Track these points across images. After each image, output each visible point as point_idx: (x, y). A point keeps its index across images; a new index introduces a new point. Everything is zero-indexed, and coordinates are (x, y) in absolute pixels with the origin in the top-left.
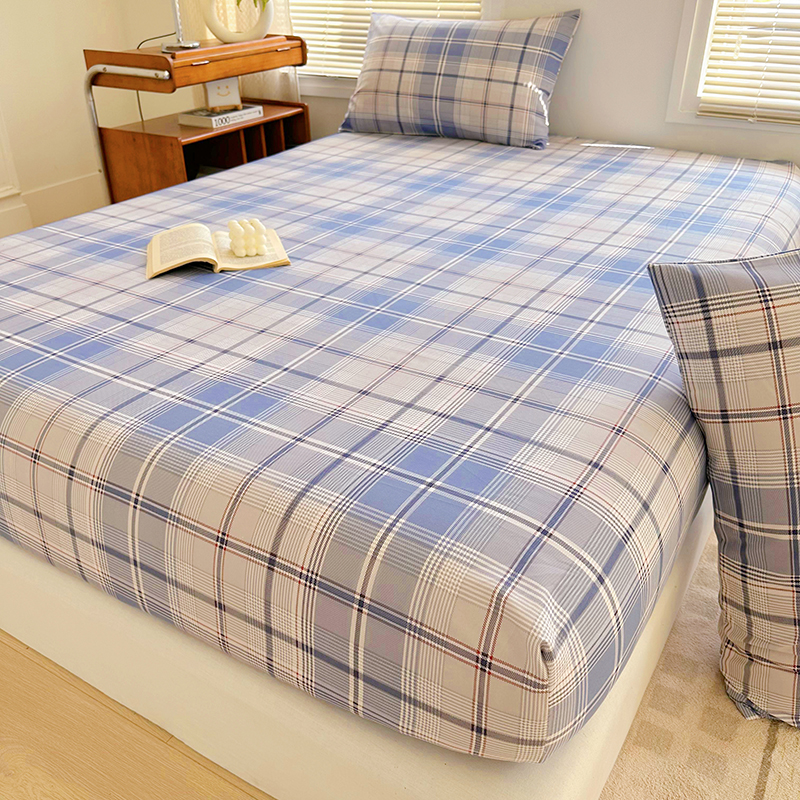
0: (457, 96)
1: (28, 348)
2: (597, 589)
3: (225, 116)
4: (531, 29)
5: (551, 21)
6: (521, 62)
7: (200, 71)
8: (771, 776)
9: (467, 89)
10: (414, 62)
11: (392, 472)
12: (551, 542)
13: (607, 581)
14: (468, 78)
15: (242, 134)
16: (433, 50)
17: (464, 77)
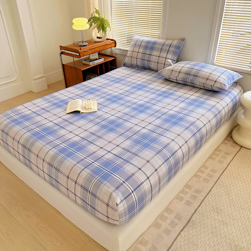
0: (151, 60)
1: (38, 131)
2: (131, 194)
3: (94, 62)
4: (171, 43)
5: (177, 41)
6: (168, 52)
7: (87, 52)
8: (180, 236)
9: (154, 59)
10: (141, 50)
11: (101, 167)
12: (125, 184)
13: (134, 192)
14: (154, 56)
15: (98, 66)
16: (146, 47)
17: (153, 55)
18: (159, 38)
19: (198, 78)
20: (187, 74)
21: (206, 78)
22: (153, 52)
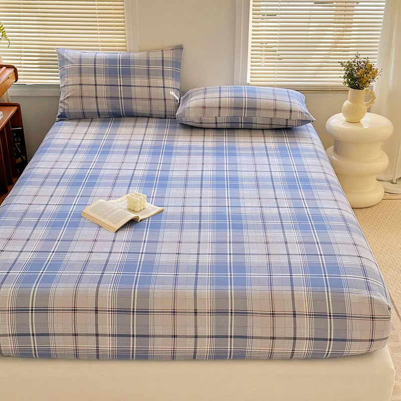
4: (163, 57)
6: (163, 76)
10: (102, 79)
12: (370, 281)
14: (137, 86)
16: (112, 72)
18: (126, 50)
19: (257, 112)
20: (235, 108)
21: (272, 108)
22: (132, 80)
